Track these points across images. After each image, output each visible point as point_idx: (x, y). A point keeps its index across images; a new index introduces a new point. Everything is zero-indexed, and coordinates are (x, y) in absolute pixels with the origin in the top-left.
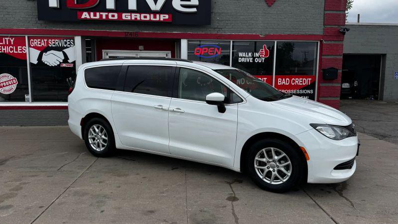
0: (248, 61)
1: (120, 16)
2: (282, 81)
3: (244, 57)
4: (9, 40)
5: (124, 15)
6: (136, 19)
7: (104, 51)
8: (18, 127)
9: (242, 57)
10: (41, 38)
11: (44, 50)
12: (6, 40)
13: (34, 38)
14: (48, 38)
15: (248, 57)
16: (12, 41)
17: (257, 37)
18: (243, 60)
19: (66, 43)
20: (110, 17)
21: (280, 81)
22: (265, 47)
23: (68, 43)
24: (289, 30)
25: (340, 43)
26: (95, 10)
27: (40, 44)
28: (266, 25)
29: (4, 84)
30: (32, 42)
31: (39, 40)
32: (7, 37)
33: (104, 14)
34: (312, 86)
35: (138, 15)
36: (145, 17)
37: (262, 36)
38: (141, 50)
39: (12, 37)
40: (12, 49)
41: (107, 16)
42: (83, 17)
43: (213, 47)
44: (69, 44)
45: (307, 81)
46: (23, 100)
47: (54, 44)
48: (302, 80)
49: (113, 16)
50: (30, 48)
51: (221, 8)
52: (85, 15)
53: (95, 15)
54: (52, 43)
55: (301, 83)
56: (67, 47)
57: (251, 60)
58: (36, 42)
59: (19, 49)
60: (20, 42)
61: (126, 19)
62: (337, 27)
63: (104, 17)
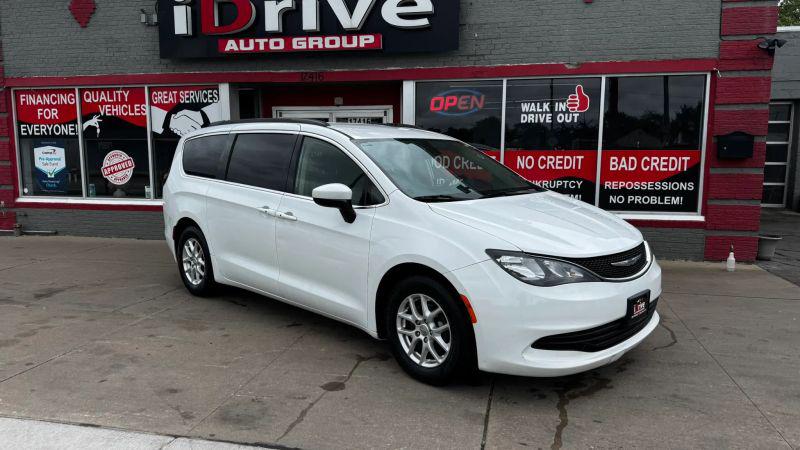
0: (542, 121)
1: (288, 44)
2: (619, 163)
3: (532, 112)
4: (122, 95)
5: (295, 40)
6: (315, 46)
7: (274, 109)
8: (134, 240)
9: (527, 113)
10: (169, 89)
11: (173, 109)
12: (117, 94)
13: (158, 89)
14: (178, 89)
15: (542, 113)
16: (126, 96)
17: (559, 69)
18: (531, 118)
19: (206, 96)
20: (272, 47)
21: (615, 163)
22: (579, 89)
23: (210, 96)
24: (634, 52)
25: (762, 74)
26: (247, 35)
27: (167, 100)
28: (580, 43)
29: (116, 167)
30: (155, 96)
31: (165, 92)
32: (118, 89)
33: (262, 42)
34: (691, 174)
35: (320, 39)
36: (332, 42)
37: (571, 67)
38: (338, 106)
39: (125, 89)
40: (126, 110)
41: (267, 45)
42: (228, 48)
43: (468, 94)
44: (211, 99)
45: (679, 163)
46: (142, 195)
47: (188, 99)
48: (668, 161)
49: (277, 44)
50: (153, 108)
51: (482, 13)
52: (231, 45)
53: (247, 45)
54: (185, 97)
55: (664, 166)
56: (208, 104)
57: (548, 118)
58: (161, 97)
59: (136, 110)
60: (137, 97)
61: (300, 47)
62: (754, 37)
63: (262, 48)
